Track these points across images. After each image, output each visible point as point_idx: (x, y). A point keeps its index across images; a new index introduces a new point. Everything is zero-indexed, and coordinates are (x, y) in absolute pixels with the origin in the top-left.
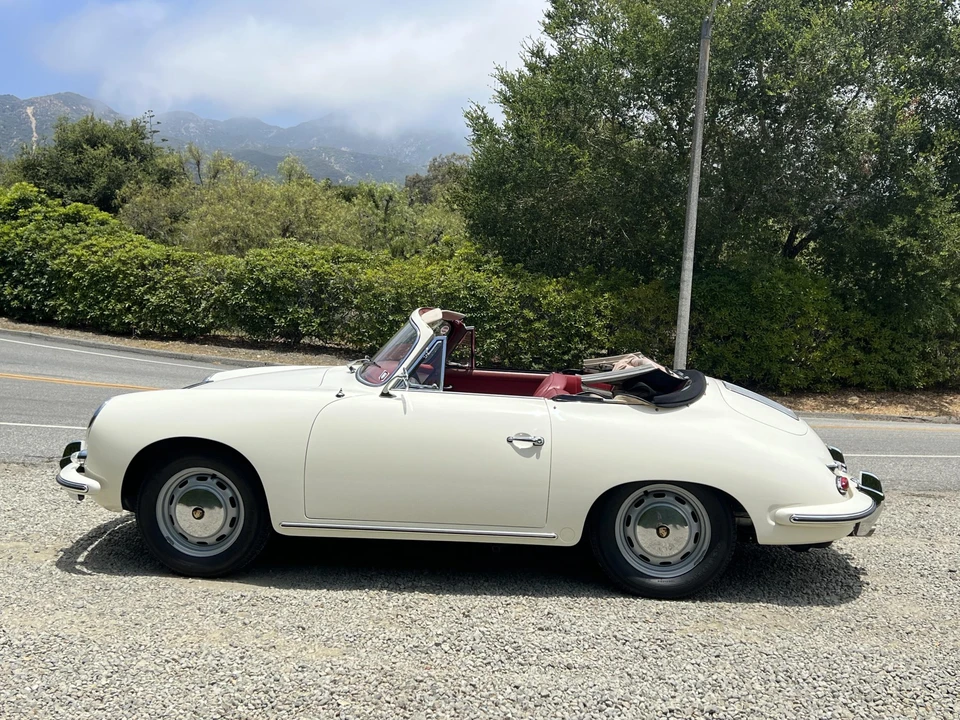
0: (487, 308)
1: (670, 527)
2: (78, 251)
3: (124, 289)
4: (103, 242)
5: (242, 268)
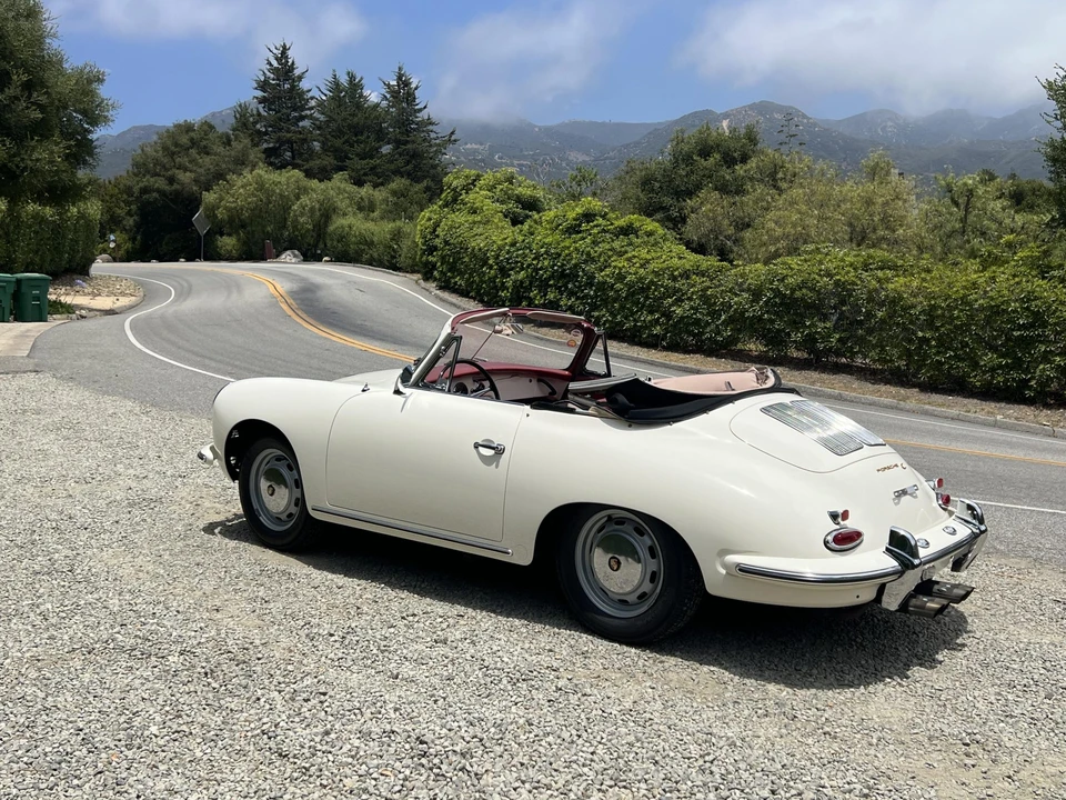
0: (1044, 325)
1: (622, 559)
2: (621, 262)
3: (655, 300)
4: (643, 253)
5: (763, 278)
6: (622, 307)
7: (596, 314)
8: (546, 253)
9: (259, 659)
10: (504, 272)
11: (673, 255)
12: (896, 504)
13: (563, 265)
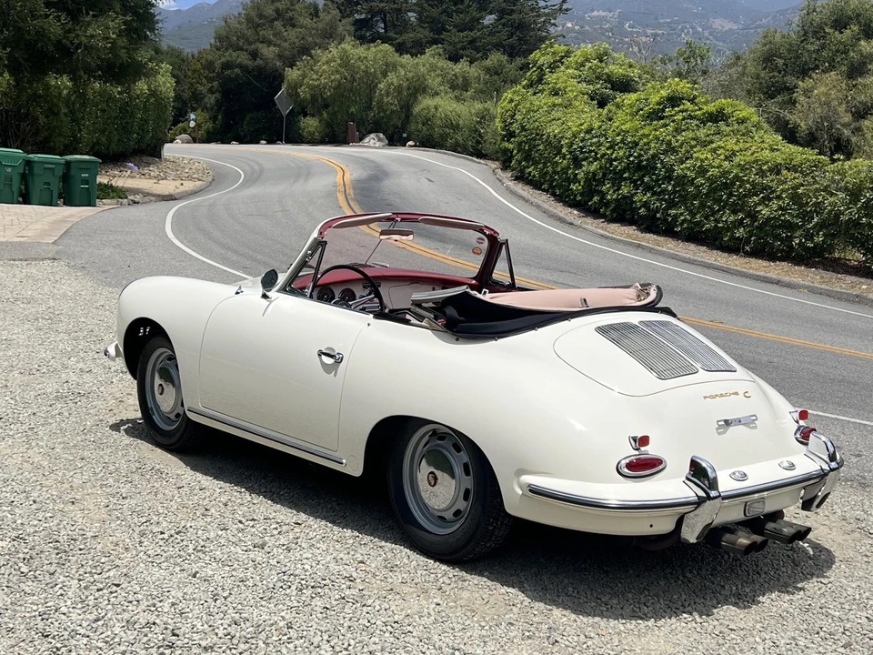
1: (439, 474)
2: (702, 154)
3: (740, 197)
4: (731, 144)
5: (863, 175)
6: (703, 205)
7: (673, 212)
8: (622, 141)
9: (80, 550)
10: (577, 162)
11: (769, 147)
12: (719, 434)
13: (640, 155)
